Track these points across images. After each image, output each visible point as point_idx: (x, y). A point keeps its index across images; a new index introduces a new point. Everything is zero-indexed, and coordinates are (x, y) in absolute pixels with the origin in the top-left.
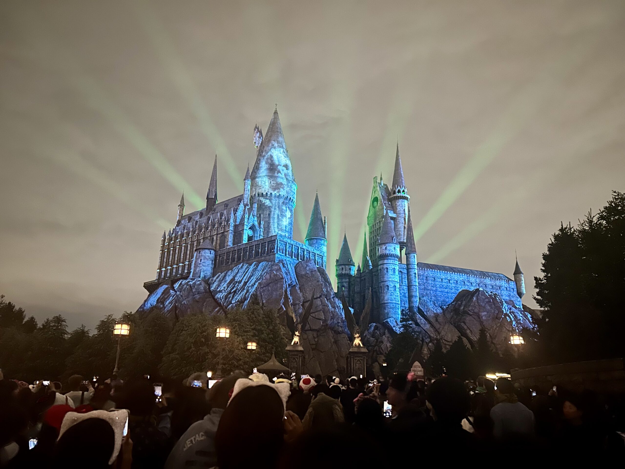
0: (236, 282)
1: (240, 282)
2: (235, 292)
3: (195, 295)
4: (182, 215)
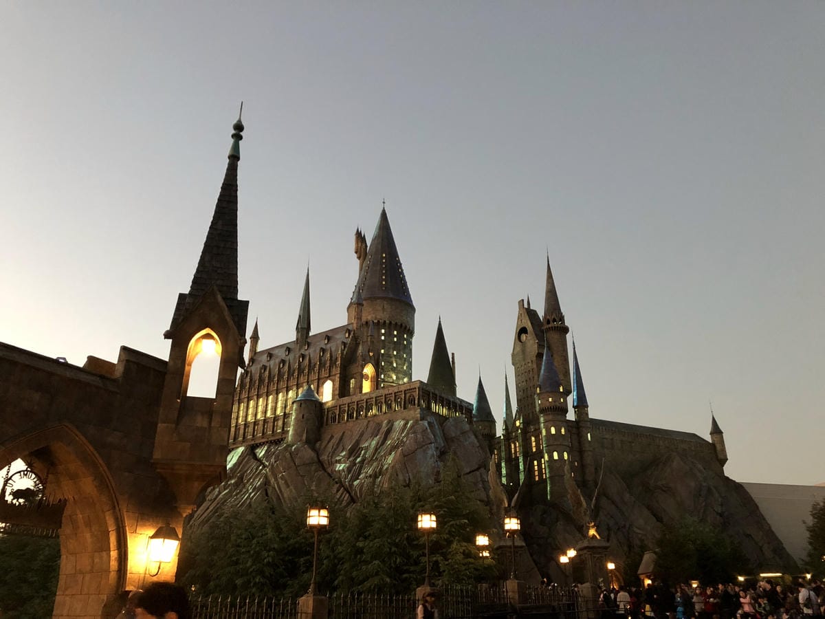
3: (299, 466)
4: (256, 350)
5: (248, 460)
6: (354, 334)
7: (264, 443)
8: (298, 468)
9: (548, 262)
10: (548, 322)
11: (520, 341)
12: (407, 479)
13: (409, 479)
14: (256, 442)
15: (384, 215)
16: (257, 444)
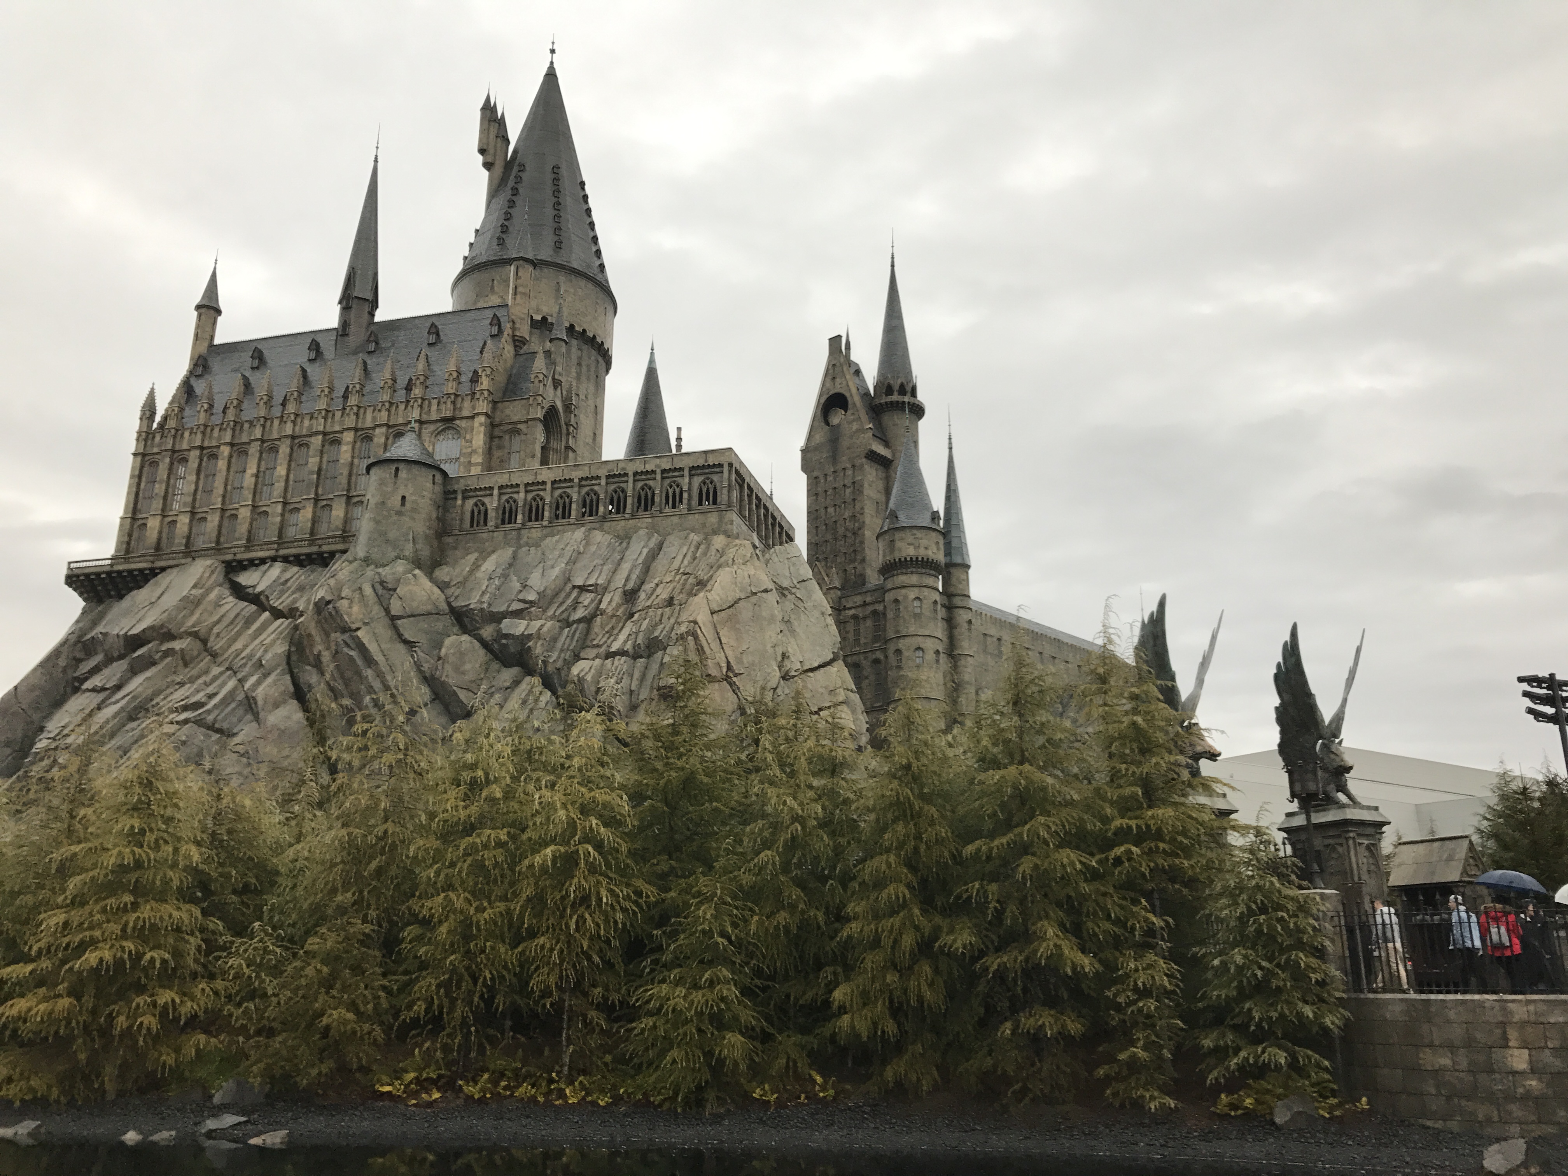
0: (583, 589)
1: (599, 590)
2: (588, 620)
3: (400, 618)
4: (212, 338)
5: (221, 597)
6: (514, 329)
7: (263, 561)
8: (399, 622)
9: (893, 266)
10: (889, 390)
11: (827, 423)
12: (724, 665)
13: (728, 663)
14: (239, 557)
15: (551, 77)
16: (240, 562)
